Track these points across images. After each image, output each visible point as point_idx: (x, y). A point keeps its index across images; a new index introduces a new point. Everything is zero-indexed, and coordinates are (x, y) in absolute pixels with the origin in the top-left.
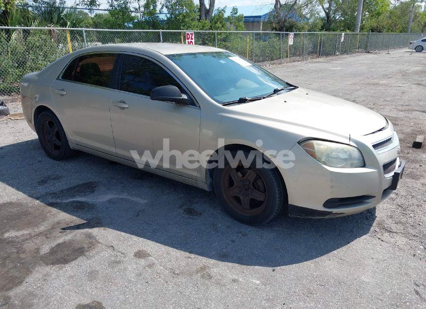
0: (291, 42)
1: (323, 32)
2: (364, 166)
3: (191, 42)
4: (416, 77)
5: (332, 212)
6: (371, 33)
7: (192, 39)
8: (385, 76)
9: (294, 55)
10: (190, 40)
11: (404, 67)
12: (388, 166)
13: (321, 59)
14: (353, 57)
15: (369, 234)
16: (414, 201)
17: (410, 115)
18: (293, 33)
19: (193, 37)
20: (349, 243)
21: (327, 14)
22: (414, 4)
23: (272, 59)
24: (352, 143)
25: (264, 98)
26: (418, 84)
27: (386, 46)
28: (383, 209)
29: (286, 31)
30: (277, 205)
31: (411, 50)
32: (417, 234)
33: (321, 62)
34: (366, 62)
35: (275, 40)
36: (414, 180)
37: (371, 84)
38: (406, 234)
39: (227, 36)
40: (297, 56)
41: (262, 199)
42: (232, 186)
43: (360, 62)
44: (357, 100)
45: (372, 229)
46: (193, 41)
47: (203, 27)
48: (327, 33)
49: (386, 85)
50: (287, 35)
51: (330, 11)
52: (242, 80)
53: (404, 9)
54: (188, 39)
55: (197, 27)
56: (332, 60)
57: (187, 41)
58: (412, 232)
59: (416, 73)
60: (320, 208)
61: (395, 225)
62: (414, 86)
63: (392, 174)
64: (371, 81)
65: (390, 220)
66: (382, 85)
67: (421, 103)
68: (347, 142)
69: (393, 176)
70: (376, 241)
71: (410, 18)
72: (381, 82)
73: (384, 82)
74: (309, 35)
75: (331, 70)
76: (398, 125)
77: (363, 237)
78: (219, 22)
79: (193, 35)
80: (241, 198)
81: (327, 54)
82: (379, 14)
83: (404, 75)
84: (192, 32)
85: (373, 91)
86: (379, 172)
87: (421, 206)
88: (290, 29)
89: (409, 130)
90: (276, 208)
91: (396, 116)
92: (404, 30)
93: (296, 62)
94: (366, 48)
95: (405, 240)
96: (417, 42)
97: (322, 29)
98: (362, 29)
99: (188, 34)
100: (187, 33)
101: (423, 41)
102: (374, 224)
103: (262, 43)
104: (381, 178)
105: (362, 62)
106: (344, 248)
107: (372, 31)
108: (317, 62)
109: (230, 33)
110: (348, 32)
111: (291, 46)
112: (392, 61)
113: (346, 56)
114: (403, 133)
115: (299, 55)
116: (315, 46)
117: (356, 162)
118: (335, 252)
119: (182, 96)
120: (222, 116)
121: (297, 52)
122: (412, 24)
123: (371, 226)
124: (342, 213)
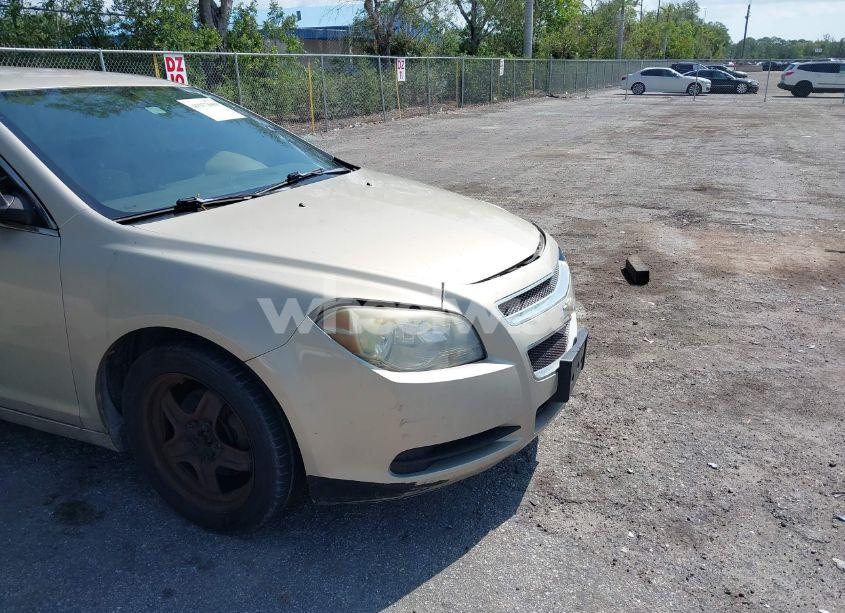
0: (401, 75)
1: (465, 57)
2: (483, 358)
3: (179, 76)
4: (633, 141)
5: (413, 484)
6: (552, 59)
7: (180, 69)
8: (579, 140)
9: (413, 102)
10: (175, 73)
11: (613, 122)
12: (541, 352)
13: (464, 111)
14: (524, 105)
15: (515, 517)
16: (620, 411)
17: (618, 215)
18: (403, 59)
19: (183, 66)
20: (467, 549)
21: (471, 24)
22: (623, 7)
23: (368, 113)
24: (448, 306)
25: (254, 197)
26: (635, 153)
27: (581, 85)
28: (555, 442)
29: (392, 55)
30: (278, 482)
31: (624, 92)
32: (622, 501)
33: (463, 116)
34: (547, 114)
35: (371, 72)
36: (620, 360)
37: (552, 155)
38: (598, 504)
39: (266, 66)
40: (418, 104)
41: (244, 467)
42: (172, 437)
43: (535, 114)
44: (523, 189)
45: (525, 501)
46: (184, 74)
47: (207, 43)
48: (470, 58)
49: (579, 157)
50: (392, 61)
51: (474, 18)
52: (221, 153)
53: (608, 16)
54: (172, 70)
55: (193, 45)
56: (486, 111)
57: (169, 74)
58: (612, 494)
59: (631, 132)
60: (385, 477)
61: (577, 482)
62: (628, 156)
63: (555, 365)
64: (552, 150)
65: (566, 469)
66: (572, 157)
67: (640, 190)
68: (436, 302)
69: (558, 370)
70: (530, 535)
71: (618, 32)
72: (570, 152)
73: (577, 151)
74: (437, 61)
75: (481, 131)
76: (594, 236)
77: (501, 529)
78: (244, 35)
79: (183, 62)
80: (197, 466)
81: (477, 100)
82: (563, 23)
83: (612, 137)
84: (180, 54)
85: (555, 170)
86: (520, 367)
87: (633, 422)
88: (399, 50)
89: (613, 246)
90: (279, 489)
91: (594, 218)
92: (609, 54)
93: (416, 118)
94: (548, 88)
95: (596, 520)
96: (634, 77)
97: (462, 49)
98: (536, 49)
99: (169, 59)
100: (165, 56)
101: (645, 73)
102: (531, 485)
103: (343, 79)
104: (527, 383)
105: (539, 113)
106: (453, 570)
107: (556, 56)
108: (457, 116)
109: (271, 58)
110: (511, 57)
111: (402, 86)
112: (591, 112)
113: (510, 103)
114: (604, 253)
115: (422, 104)
116: (451, 85)
117: (461, 350)
118: (431, 584)
119: (5, 204)
120: (116, 253)
121: (415, 98)
122: (623, 44)
123: (522, 490)
124: (440, 482)
